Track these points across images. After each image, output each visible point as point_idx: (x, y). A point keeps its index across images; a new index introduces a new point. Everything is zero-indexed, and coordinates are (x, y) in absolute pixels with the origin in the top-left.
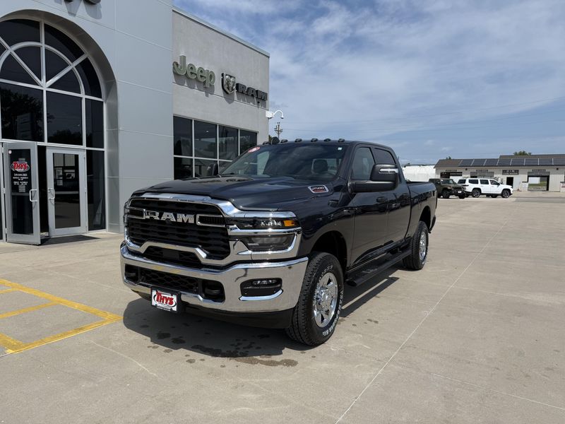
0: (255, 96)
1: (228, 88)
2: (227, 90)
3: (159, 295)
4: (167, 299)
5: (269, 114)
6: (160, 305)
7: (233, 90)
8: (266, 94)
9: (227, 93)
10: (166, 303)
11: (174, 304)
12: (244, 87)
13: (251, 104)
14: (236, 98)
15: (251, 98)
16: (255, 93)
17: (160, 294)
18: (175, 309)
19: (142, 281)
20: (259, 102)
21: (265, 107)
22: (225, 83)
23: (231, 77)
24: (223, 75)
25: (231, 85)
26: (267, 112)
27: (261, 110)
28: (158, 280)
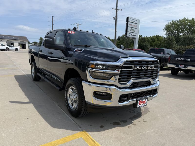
11: (146, 102)
17: (141, 101)
18: (146, 104)
19: (130, 100)
28: (137, 96)
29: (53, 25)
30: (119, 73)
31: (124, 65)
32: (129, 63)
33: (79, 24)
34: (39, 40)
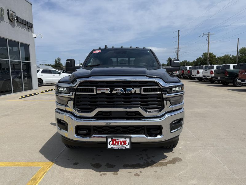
0: (27, 24)
1: (12, 18)
2: (11, 20)
3: (113, 140)
4: (121, 142)
5: (34, 35)
6: (115, 147)
7: (15, 20)
8: (32, 24)
9: (11, 21)
10: (121, 144)
11: (127, 144)
12: (20, 19)
13: (25, 29)
14: (16, 25)
15: (24, 25)
16: (26, 23)
17: (115, 140)
18: (128, 147)
19: (95, 134)
20: (28, 28)
21: (32, 31)
22: (10, 16)
23: (13, 12)
24: (8, 10)
25: (14, 17)
26: (33, 34)
27: (30, 33)
28: (110, 131)
29: (178, 41)
30: (73, 97)
31: (79, 87)
32: (89, 84)
33: (210, 33)
34: (167, 61)
